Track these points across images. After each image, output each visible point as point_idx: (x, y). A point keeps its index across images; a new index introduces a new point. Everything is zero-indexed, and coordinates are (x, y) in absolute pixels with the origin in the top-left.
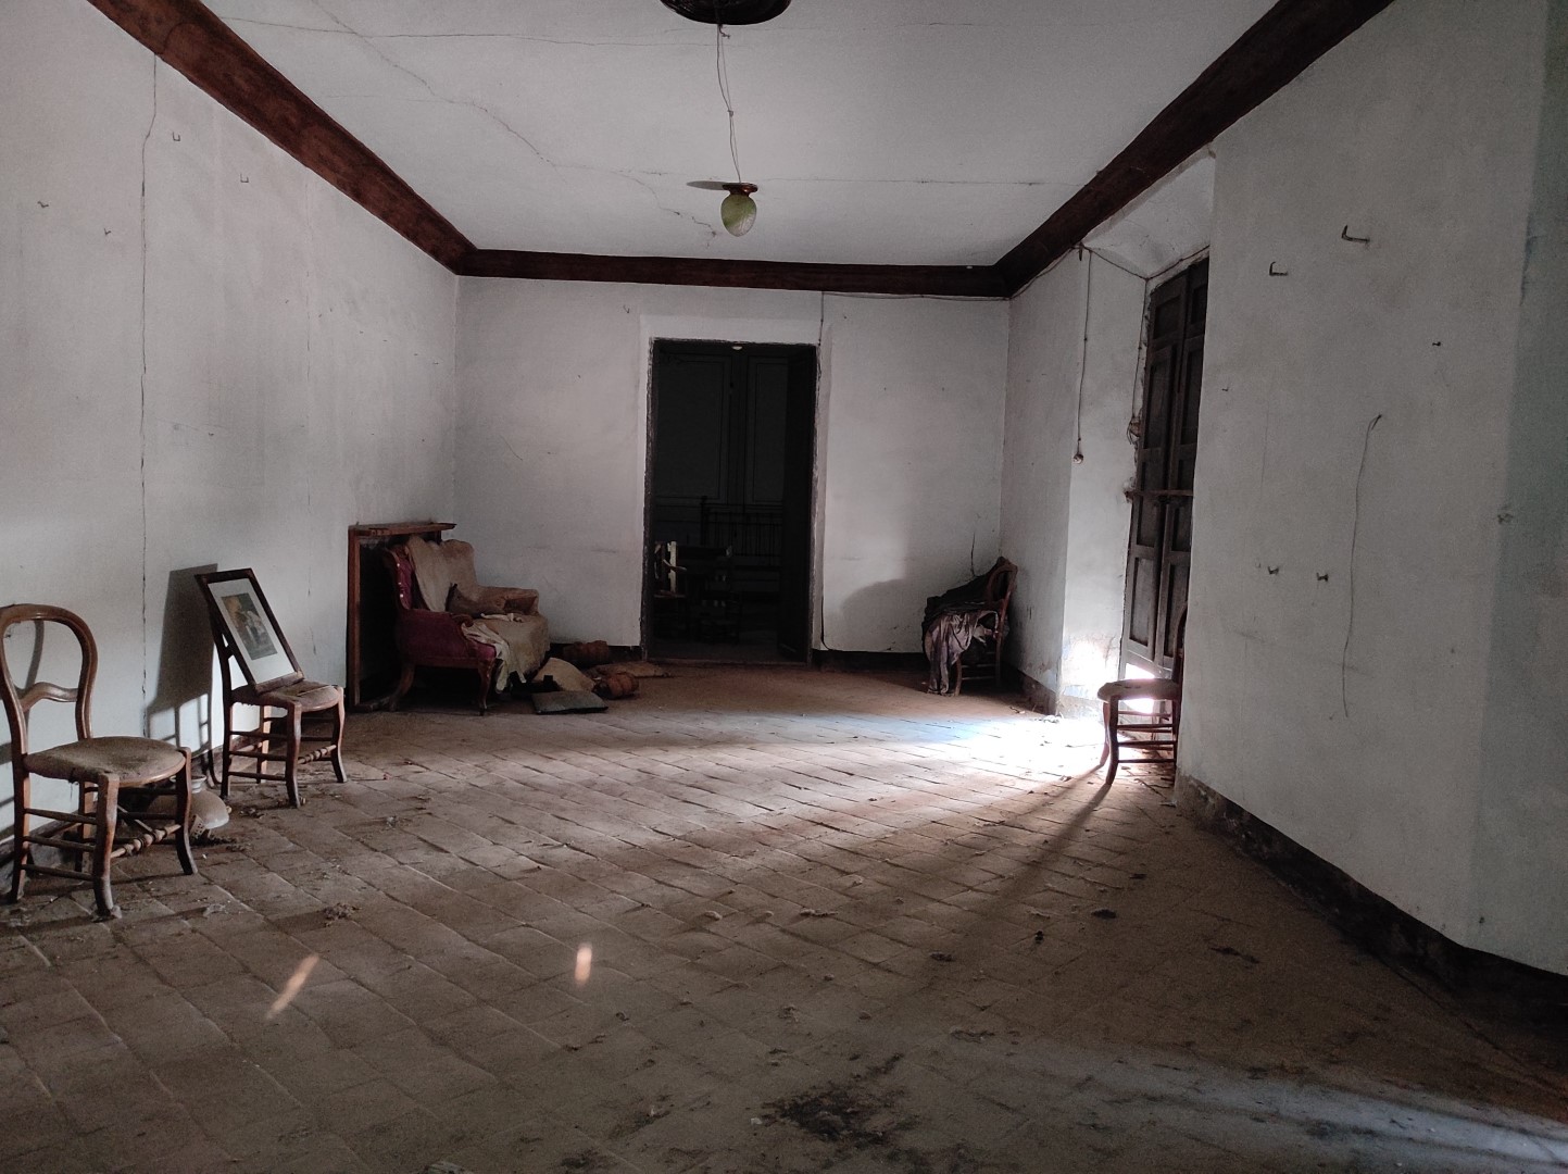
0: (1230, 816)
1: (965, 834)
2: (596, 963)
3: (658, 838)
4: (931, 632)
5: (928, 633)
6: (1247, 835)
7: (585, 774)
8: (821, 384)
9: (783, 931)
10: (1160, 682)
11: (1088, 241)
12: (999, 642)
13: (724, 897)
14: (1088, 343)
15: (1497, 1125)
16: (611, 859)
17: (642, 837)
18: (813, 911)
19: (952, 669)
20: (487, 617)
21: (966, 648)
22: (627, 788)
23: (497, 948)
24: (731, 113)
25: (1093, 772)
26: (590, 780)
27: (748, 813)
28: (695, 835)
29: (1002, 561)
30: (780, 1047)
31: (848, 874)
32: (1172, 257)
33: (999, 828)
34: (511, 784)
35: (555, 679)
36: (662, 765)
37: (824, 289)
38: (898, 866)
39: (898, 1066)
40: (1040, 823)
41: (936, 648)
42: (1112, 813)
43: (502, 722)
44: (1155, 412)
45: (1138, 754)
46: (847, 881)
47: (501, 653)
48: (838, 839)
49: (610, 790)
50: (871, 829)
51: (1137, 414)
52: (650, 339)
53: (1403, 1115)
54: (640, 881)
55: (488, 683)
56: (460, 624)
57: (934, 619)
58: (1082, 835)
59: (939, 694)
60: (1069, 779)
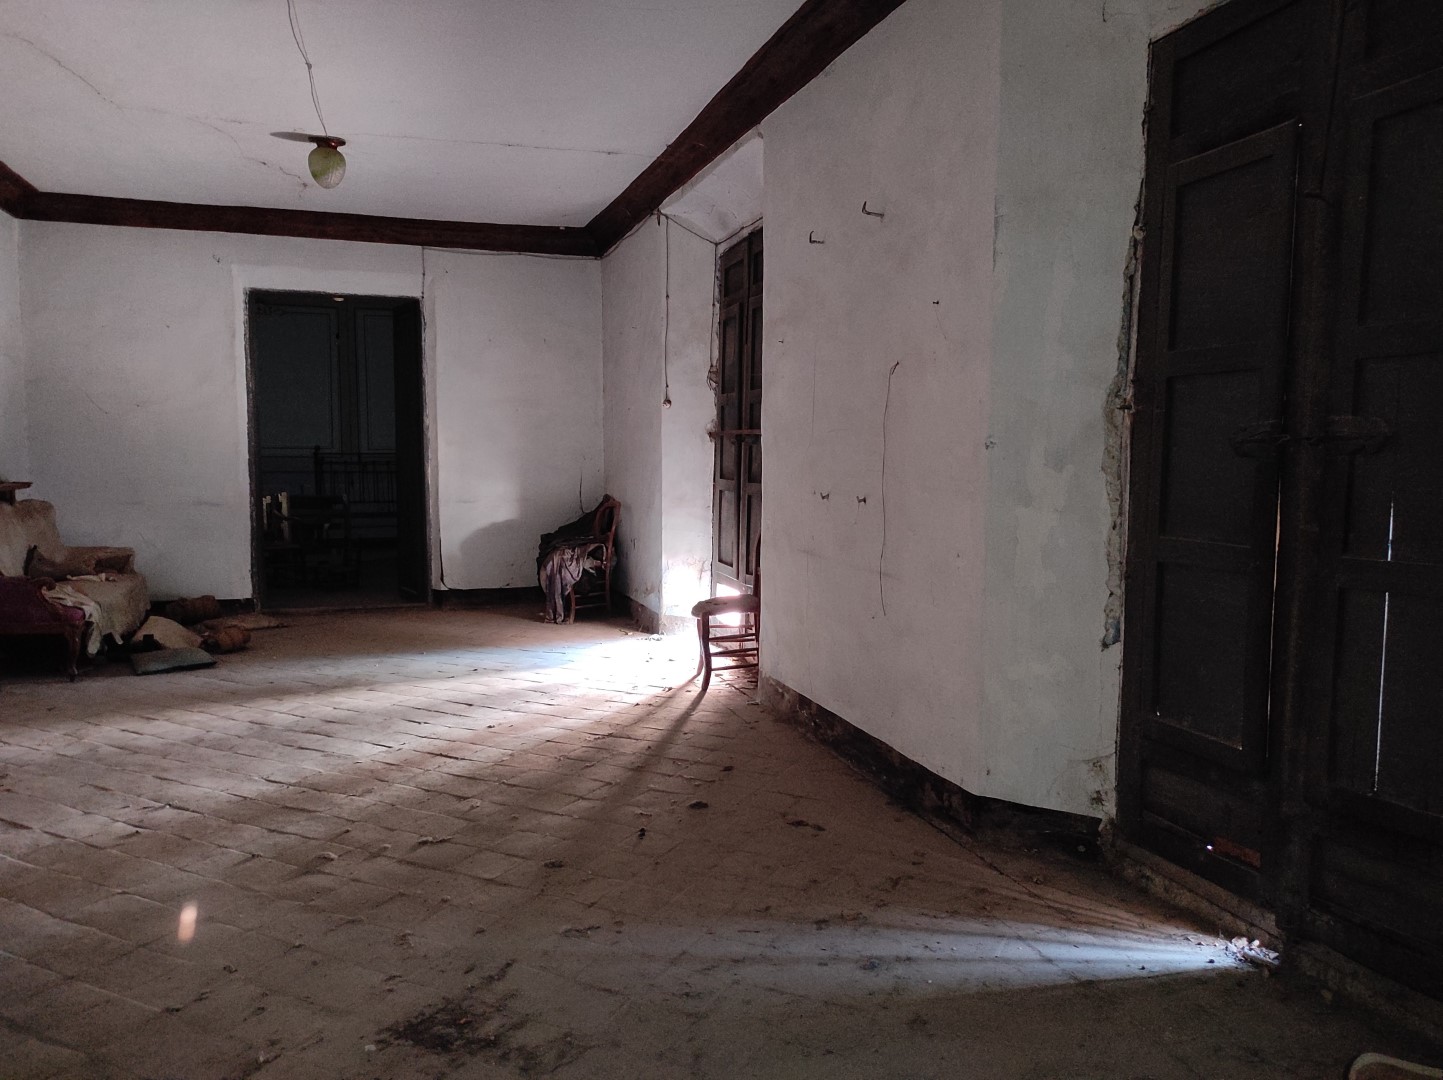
0: (802, 708)
1: (577, 749)
2: (200, 921)
3: (272, 787)
4: (545, 567)
5: (542, 568)
6: (815, 723)
7: (190, 732)
8: (427, 336)
9: (400, 862)
10: (744, 598)
11: (664, 208)
12: (608, 572)
13: (340, 837)
14: (670, 300)
15: (1001, 936)
16: (218, 814)
17: (251, 789)
18: (430, 839)
19: (566, 600)
20: (74, 578)
21: (578, 579)
22: (238, 741)
23: (88, 921)
24: (310, 66)
25: (691, 681)
26: (197, 737)
27: (367, 752)
28: (310, 780)
29: (607, 498)
30: (395, 973)
31: (465, 798)
32: (734, 226)
33: (608, 740)
34: (105, 750)
35: (157, 637)
36: (276, 714)
37: (423, 243)
38: (514, 786)
39: (511, 972)
40: (645, 731)
41: (550, 581)
42: (707, 716)
43: (95, 687)
44: (728, 362)
45: (729, 661)
46: (464, 806)
47: (91, 615)
48: (456, 767)
49: (217, 745)
50: (487, 754)
51: (714, 364)
52: (245, 289)
53: (933, 941)
54: (251, 833)
55: (78, 648)
56: (40, 588)
57: (548, 554)
58: (681, 739)
59: (556, 623)
60: (670, 689)
